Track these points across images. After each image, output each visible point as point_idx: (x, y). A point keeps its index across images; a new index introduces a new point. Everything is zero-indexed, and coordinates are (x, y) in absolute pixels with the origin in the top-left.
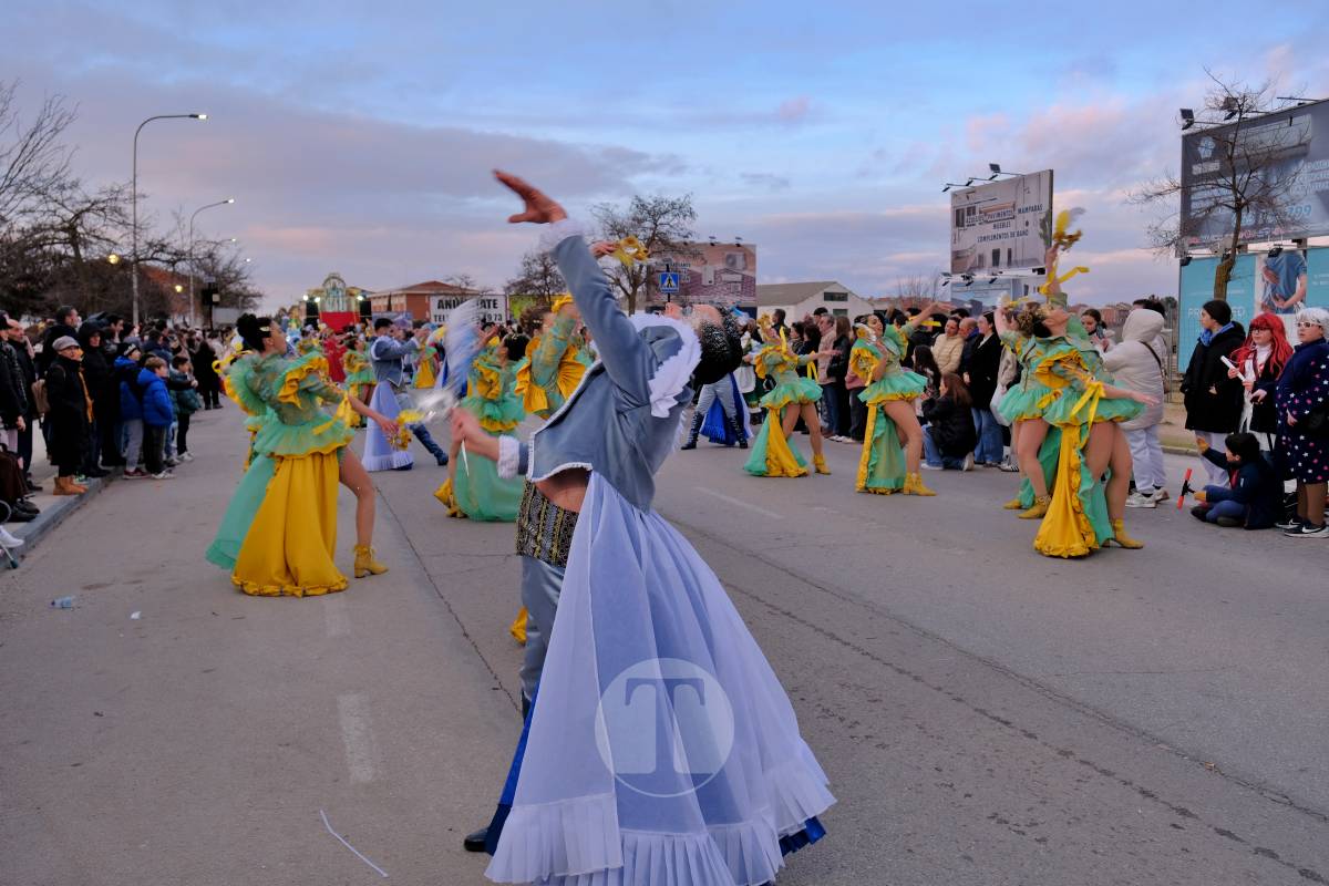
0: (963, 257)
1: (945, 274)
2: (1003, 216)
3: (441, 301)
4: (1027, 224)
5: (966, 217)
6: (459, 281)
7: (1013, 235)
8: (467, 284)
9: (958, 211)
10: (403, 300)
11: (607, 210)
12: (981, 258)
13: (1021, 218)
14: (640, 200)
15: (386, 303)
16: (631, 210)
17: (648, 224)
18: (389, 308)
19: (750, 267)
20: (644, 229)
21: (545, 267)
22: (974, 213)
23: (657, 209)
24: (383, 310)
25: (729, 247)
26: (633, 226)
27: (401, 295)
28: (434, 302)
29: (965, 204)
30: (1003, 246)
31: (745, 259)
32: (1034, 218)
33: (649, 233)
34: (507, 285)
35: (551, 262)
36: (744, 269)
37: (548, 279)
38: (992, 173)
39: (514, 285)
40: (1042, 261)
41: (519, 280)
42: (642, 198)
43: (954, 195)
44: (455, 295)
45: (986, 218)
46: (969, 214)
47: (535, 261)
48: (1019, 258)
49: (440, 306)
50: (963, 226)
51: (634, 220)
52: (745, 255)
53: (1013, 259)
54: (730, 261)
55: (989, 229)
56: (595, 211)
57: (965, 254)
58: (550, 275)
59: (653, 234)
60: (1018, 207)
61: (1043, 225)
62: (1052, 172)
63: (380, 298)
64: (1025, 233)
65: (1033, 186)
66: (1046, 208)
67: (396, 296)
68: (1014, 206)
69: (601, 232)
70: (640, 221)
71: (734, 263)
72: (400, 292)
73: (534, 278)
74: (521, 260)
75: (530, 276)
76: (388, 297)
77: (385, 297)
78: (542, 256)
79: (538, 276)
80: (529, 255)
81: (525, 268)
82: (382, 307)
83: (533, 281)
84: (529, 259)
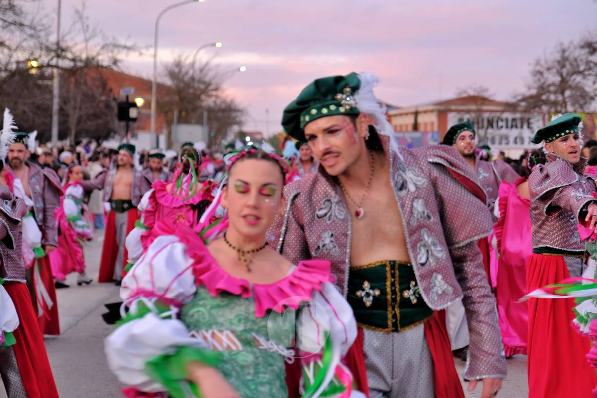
10: (433, 118)
15: (410, 120)
18: (416, 127)
21: (561, 75)
24: (410, 128)
27: (432, 111)
35: (571, 71)
37: (567, 93)
44: (468, 112)
47: (549, 69)
58: (571, 89)
63: (407, 114)
67: (426, 112)
72: (431, 108)
73: (549, 91)
74: (531, 68)
75: (543, 89)
76: (416, 114)
77: (412, 113)
78: (559, 62)
79: (552, 88)
80: (542, 62)
81: (536, 78)
82: (407, 126)
83: (547, 94)
84: (542, 66)
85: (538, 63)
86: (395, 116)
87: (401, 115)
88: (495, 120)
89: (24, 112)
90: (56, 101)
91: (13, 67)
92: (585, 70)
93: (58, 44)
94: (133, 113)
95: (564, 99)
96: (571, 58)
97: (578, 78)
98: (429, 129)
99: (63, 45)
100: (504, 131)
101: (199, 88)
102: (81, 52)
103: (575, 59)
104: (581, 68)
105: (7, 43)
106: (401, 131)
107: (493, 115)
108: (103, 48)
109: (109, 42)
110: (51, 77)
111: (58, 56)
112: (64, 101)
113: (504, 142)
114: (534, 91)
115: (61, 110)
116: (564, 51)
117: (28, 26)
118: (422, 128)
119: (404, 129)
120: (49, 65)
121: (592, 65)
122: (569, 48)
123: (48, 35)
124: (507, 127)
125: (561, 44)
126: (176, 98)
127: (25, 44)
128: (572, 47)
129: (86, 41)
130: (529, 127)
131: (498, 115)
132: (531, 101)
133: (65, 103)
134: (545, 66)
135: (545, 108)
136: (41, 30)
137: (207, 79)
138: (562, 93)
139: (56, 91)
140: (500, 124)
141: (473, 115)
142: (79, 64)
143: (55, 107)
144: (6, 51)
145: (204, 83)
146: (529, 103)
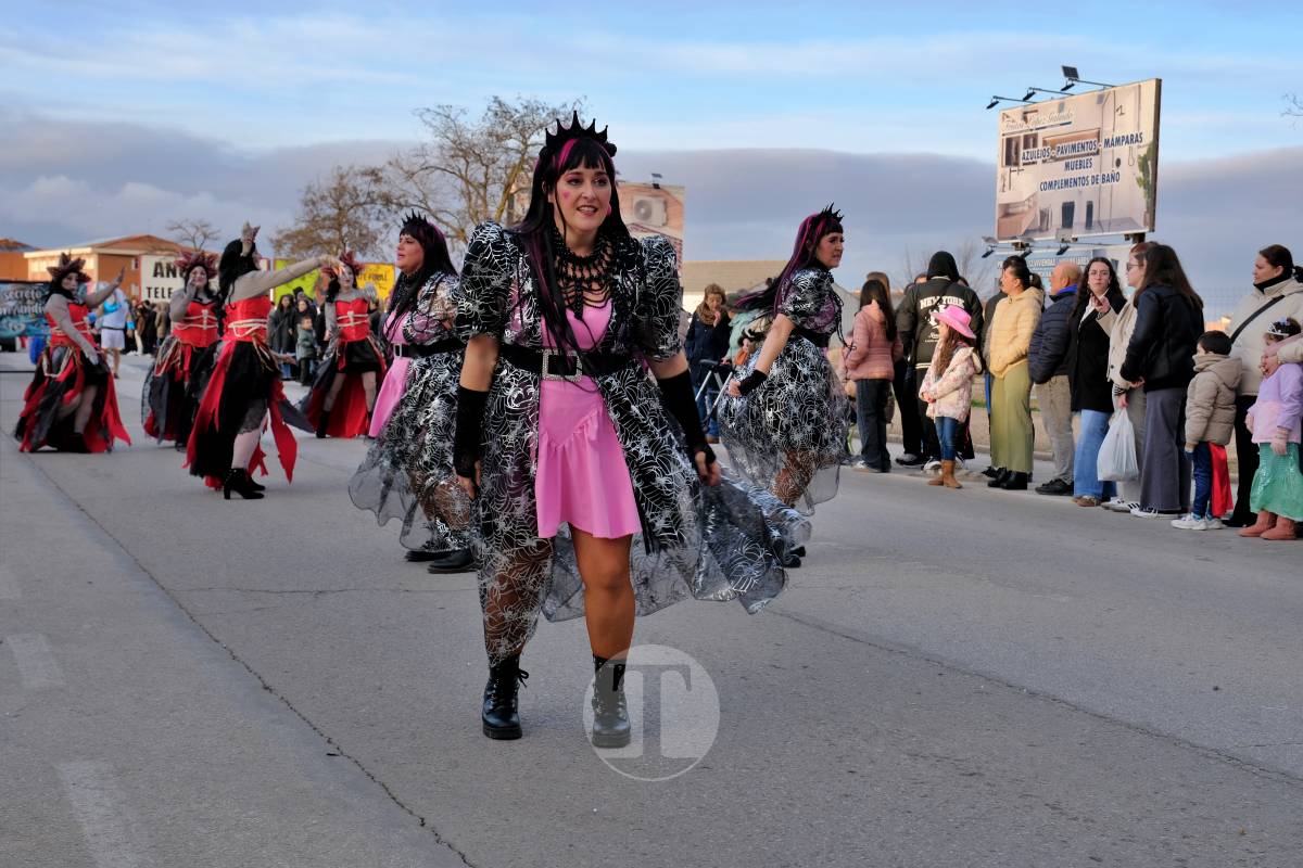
0: (1013, 214)
1: (988, 240)
2: (1080, 150)
3: (158, 265)
4: (1118, 163)
5: (1022, 151)
6: (192, 231)
7: (1095, 179)
8: (206, 236)
9: (1009, 141)
11: (448, 117)
12: (1044, 215)
13: (1108, 155)
14: (500, 104)
16: (484, 120)
17: (512, 143)
19: (673, 222)
20: (507, 150)
21: (340, 209)
22: (1035, 145)
23: (528, 120)
25: (641, 189)
26: (487, 144)
28: (148, 264)
29: (1020, 129)
30: (1080, 197)
31: (666, 210)
32: (1130, 155)
33: (515, 158)
34: (275, 236)
35: (349, 202)
36: (664, 225)
37: (345, 230)
38: (1065, 81)
39: (288, 237)
40: (1141, 223)
41: (298, 228)
42: (502, 99)
43: (1005, 116)
45: (1054, 153)
46: (1026, 147)
47: (323, 198)
48: (1104, 216)
50: (1017, 164)
51: (490, 135)
52: (665, 203)
53: (1094, 218)
54: (643, 211)
55: (1057, 171)
56: (428, 117)
57: (1020, 209)
58: (349, 225)
59: (523, 161)
60: (1104, 137)
61: (1143, 167)
62: (1159, 82)
64: (1114, 177)
65: (1129, 105)
66: (1148, 138)
68: (1098, 135)
69: (438, 154)
70: (500, 138)
71: (647, 215)
72: (88, 250)
73: (322, 228)
74: (301, 196)
75: (314, 223)
78: (335, 189)
79: (327, 223)
80: (315, 189)
81: (307, 209)
83: (320, 231)
84: (314, 194)
85: (309, 188)
86: (34, 259)
92: (364, 203)
95: (342, 239)
96: (350, 186)
97: (360, 213)
103: (355, 189)
104: (362, 200)
116: (342, 177)
121: (375, 197)
122: (348, 174)
125: (339, 168)
128: (351, 173)
134: (318, 195)
138: (339, 230)
146: (299, 241)
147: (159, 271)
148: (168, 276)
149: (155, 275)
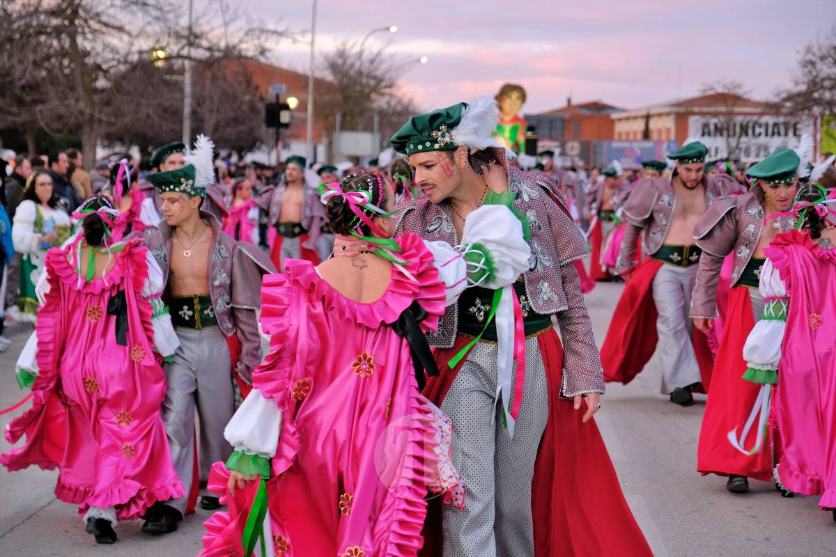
3: (706, 126)
10: (669, 123)
15: (639, 126)
18: (646, 135)
24: (639, 136)
27: (668, 114)
28: (695, 123)
39: (789, 99)
44: (716, 115)
49: (705, 131)
63: (635, 118)
67: (660, 115)
72: (667, 110)
73: (823, 88)
74: (800, 57)
75: (814, 84)
76: (648, 118)
77: (642, 117)
79: (827, 83)
80: (815, 49)
81: (806, 70)
82: (635, 133)
83: (821, 91)
84: (814, 54)
85: (809, 50)
86: (620, 120)
87: (628, 119)
88: (751, 125)
89: (148, 116)
90: (188, 101)
91: (135, 58)
93: (190, 28)
94: (285, 117)
98: (664, 137)
99: (197, 30)
100: (763, 140)
101: (368, 85)
102: (219, 39)
105: (127, 28)
106: (627, 140)
107: (748, 118)
108: (247, 34)
109: (254, 26)
110: (182, 72)
111: (191, 44)
112: (198, 101)
113: (762, 153)
114: (803, 88)
115: (194, 113)
117: (153, 6)
118: (655, 136)
119: (631, 137)
120: (179, 56)
123: (178, 17)
124: (767, 135)
126: (340, 97)
127: (149, 29)
129: (226, 24)
130: (795, 134)
131: (755, 118)
132: (800, 100)
133: (199, 105)
134: (818, 54)
135: (817, 110)
136: (169, 12)
137: (379, 73)
139: (188, 89)
140: (758, 130)
141: (722, 119)
142: (217, 54)
143: (187, 110)
144: (126, 38)
145: (375, 78)
146: (797, 103)
147: (706, 130)
148: (715, 135)
149: (703, 134)
